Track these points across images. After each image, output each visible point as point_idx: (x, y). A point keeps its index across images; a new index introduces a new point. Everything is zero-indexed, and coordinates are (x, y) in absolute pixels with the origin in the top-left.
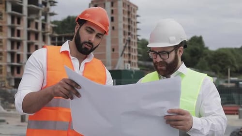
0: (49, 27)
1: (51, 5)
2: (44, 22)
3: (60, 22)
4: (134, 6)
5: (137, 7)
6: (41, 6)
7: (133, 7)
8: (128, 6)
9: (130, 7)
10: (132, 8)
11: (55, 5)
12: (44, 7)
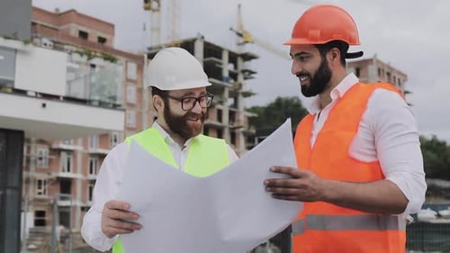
0: (242, 117)
1: (245, 78)
2: (233, 109)
3: (264, 108)
4: (400, 73)
5: (405, 76)
6: (227, 81)
7: (397, 77)
8: (389, 74)
9: (393, 75)
10: (395, 78)
11: (252, 78)
12: (232, 81)
